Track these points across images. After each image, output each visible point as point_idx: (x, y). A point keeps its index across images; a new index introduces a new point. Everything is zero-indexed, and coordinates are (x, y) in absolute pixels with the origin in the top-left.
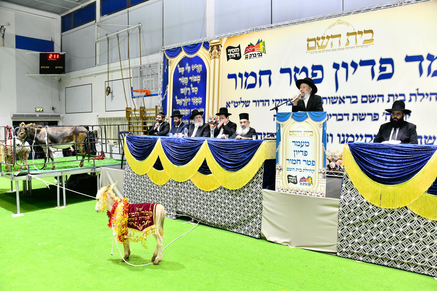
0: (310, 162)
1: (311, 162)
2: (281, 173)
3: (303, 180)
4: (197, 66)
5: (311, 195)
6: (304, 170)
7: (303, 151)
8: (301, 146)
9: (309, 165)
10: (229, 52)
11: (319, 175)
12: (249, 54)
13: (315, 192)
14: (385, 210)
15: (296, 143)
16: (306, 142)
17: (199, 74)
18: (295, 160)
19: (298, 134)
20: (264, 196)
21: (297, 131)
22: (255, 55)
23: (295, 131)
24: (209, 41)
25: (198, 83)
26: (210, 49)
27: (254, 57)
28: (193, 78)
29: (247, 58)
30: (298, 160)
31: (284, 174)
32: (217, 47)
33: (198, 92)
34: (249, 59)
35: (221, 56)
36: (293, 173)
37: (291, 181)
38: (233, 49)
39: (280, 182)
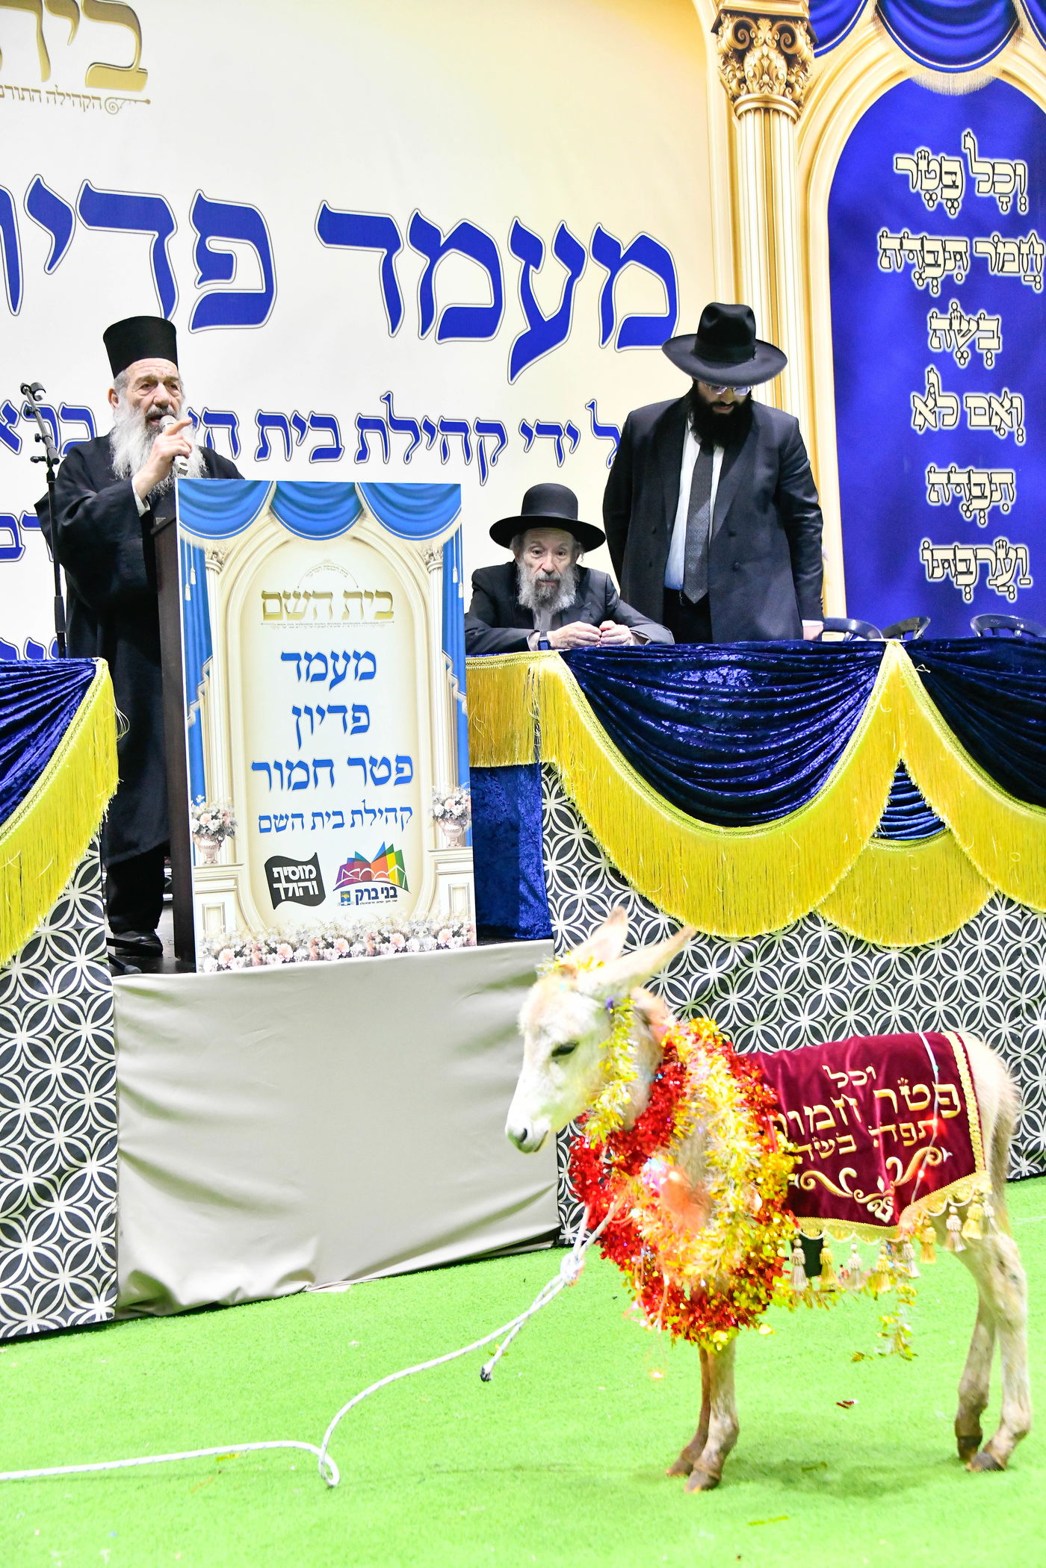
0: (384, 767)
1: (393, 764)
2: (224, 854)
3: (356, 874)
5: (405, 950)
6: (357, 817)
7: (342, 709)
8: (331, 676)
9: (379, 782)
11: (440, 830)
13: (421, 929)
14: (742, 944)
15: (304, 664)
16: (357, 656)
18: (302, 765)
19: (310, 611)
20: (125, 1019)
21: (307, 595)
23: (297, 595)
30: (318, 763)
31: (243, 857)
36: (294, 844)
37: (286, 890)
39: (221, 908)
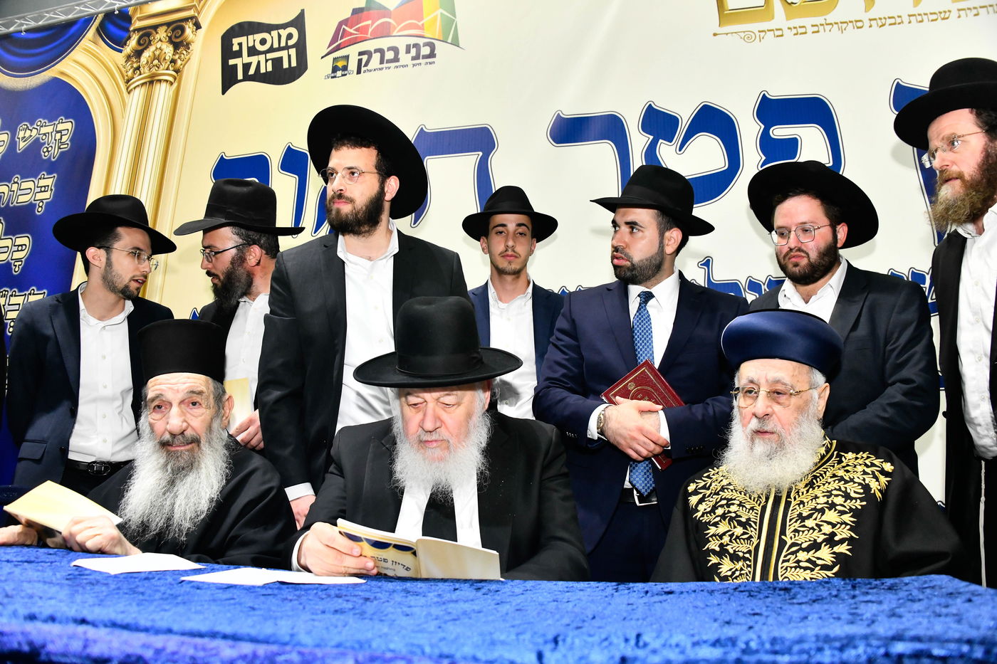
4: (43, 130)
10: (236, 48)
12: (353, 52)
17: (51, 167)
22: (389, 55)
24: (131, 10)
25: (39, 211)
26: (133, 43)
27: (385, 65)
28: (15, 187)
29: (339, 73)
32: (173, 30)
33: (29, 260)
34: (352, 77)
35: (190, 72)
38: (258, 37)
